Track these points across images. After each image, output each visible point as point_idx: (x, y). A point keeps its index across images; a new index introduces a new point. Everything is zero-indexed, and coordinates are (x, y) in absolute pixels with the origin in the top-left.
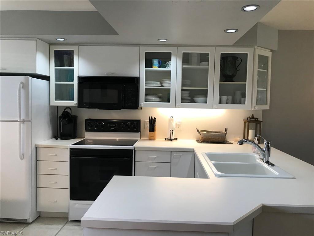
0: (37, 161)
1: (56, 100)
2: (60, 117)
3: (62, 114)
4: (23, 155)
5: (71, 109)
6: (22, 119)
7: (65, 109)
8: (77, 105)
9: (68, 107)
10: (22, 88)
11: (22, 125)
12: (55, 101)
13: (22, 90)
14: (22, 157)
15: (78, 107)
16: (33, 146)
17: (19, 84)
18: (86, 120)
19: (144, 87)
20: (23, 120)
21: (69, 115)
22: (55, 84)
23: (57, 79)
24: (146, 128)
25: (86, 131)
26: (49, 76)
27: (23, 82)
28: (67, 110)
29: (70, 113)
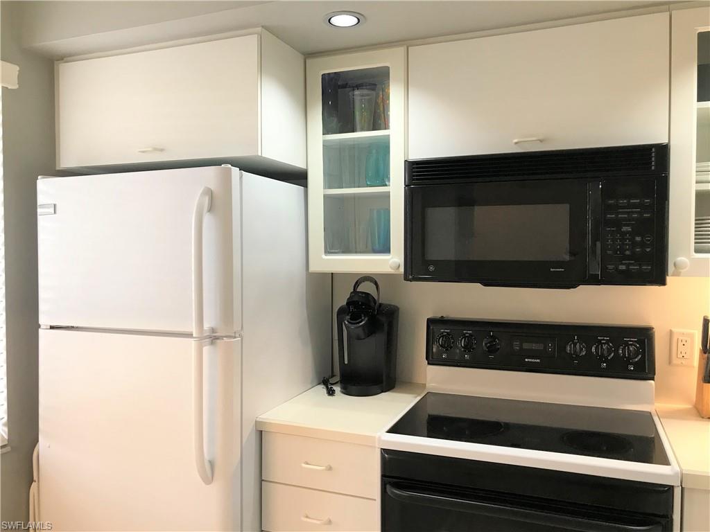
0: (263, 482)
1: (327, 252)
2: (342, 311)
3: (348, 304)
4: (212, 464)
5: (376, 284)
6: (207, 326)
7: (357, 284)
8: (402, 270)
9: (367, 278)
10: (210, 210)
11: (206, 349)
12: (324, 257)
13: (207, 219)
14: (209, 471)
15: (406, 279)
16: (249, 430)
17: (199, 195)
18: (431, 322)
19: (694, 188)
20: (213, 330)
21: (372, 304)
22: (325, 196)
23: (332, 179)
24: (675, 361)
25: (429, 364)
26: (305, 168)
27: (212, 187)
28: (366, 287)
29: (376, 298)
